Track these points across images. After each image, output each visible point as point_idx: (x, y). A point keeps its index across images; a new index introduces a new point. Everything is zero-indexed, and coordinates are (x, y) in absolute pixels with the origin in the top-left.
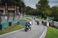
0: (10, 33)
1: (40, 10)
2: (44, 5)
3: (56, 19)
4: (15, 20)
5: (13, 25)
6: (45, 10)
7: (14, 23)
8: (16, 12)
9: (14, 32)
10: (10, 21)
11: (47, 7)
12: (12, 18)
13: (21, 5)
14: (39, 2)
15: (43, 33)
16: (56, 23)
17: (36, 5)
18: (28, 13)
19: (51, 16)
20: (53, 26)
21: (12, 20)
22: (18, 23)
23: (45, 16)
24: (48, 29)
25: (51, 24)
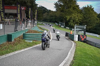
0: (10, 54)
1: (62, 13)
2: (69, 5)
3: (89, 29)
4: (19, 31)
6: (71, 13)
8: (19, 16)
9: (16, 52)
10: (10, 33)
11: (74, 8)
12: (13, 27)
13: (29, 4)
15: (69, 53)
16: (90, 36)
17: (56, 4)
18: (41, 18)
19: (81, 24)
20: (85, 41)
21: (14, 30)
22: (24, 37)
23: (71, 23)
24: (76, 46)
25: (82, 37)
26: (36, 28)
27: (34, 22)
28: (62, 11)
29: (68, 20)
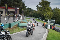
2: (45, 7)
3: (57, 22)
4: (15, 22)
5: (13, 27)
6: (46, 12)
7: (13, 25)
8: (16, 13)
12: (12, 19)
13: (22, 6)
14: (40, 4)
15: (44, 36)
16: (57, 26)
17: (38, 7)
18: (29, 14)
19: (52, 19)
20: (54, 29)
21: (12, 21)
22: (18, 25)
23: (46, 18)
24: (49, 32)
25: (52, 27)
26: (25, 20)
27: (24, 17)
28: (41, 11)
29: (44, 16)
